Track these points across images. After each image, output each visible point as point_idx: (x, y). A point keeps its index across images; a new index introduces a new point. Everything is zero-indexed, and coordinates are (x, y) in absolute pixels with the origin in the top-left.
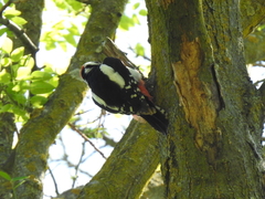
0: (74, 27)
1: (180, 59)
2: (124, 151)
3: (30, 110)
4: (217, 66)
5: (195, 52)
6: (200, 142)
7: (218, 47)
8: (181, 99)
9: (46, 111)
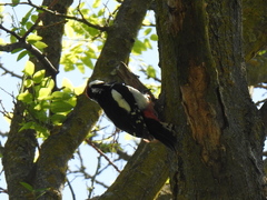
0: (91, 50)
1: (188, 82)
2: (136, 166)
3: (50, 127)
4: (221, 89)
5: (201, 75)
6: (206, 158)
7: (223, 71)
8: (189, 119)
9: (65, 128)
